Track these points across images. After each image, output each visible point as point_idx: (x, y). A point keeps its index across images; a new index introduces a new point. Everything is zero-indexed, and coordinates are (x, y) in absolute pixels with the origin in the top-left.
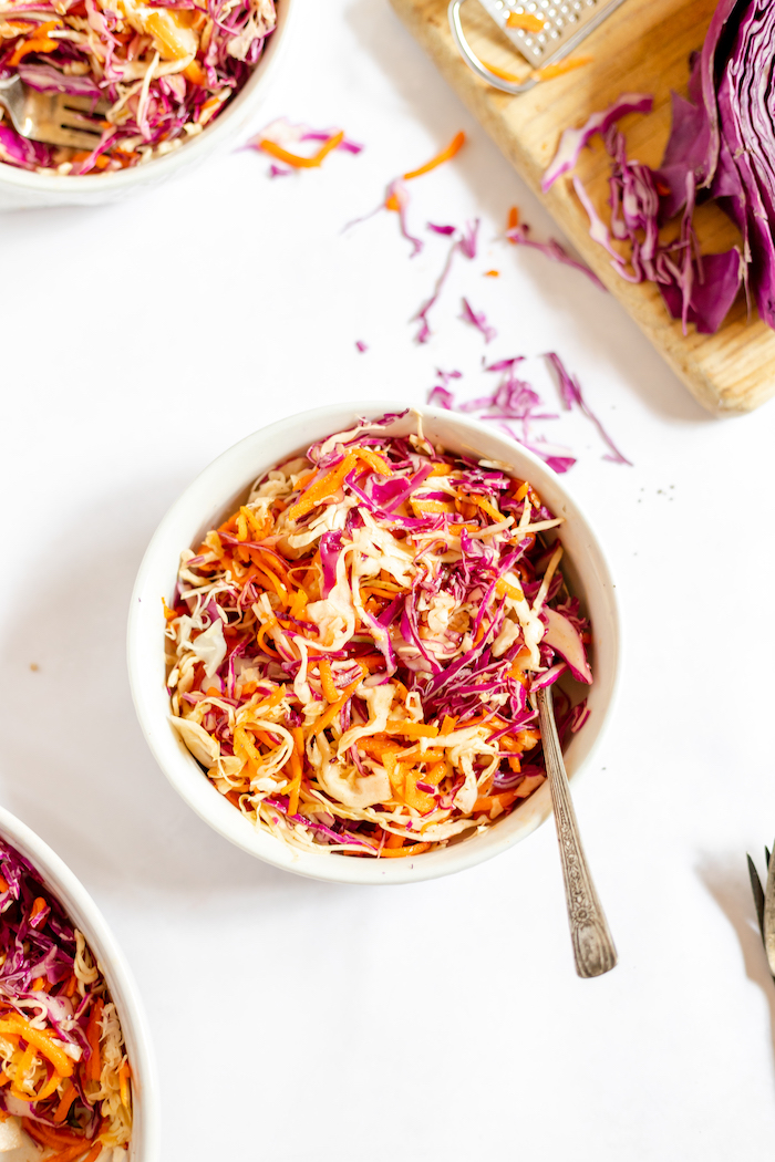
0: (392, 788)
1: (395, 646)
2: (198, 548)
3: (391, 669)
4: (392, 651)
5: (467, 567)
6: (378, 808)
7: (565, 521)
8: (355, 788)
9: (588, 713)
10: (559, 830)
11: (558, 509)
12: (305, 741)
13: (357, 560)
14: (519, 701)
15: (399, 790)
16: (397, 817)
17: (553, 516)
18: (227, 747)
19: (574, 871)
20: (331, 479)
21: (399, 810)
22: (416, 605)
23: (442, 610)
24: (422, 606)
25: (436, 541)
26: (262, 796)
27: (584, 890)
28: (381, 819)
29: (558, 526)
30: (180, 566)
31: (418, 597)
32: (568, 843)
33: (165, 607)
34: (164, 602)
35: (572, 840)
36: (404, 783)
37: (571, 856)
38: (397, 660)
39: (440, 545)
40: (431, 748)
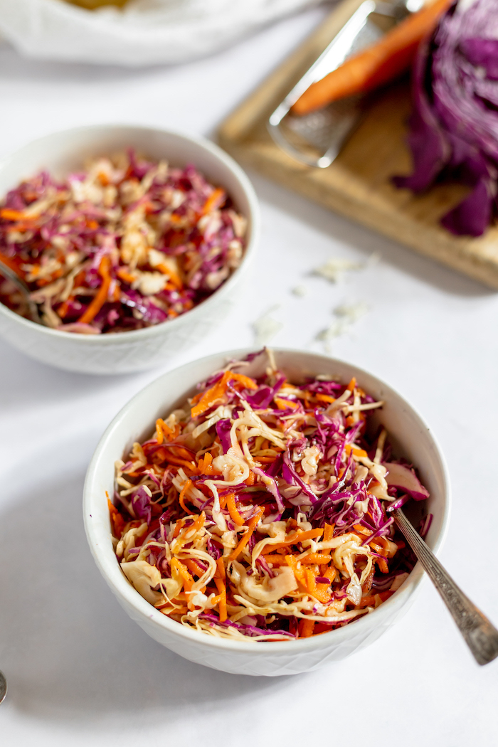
0: (298, 582)
1: (281, 491)
2: (127, 458)
3: (281, 508)
4: (280, 495)
5: (324, 433)
6: (289, 600)
7: (385, 403)
8: (269, 588)
9: (432, 516)
10: (434, 581)
11: (378, 393)
12: (226, 569)
13: (244, 430)
14: (378, 509)
15: (303, 581)
16: (305, 604)
17: (375, 401)
18: (166, 573)
19: (455, 600)
20: (218, 387)
21: (305, 599)
22: (291, 458)
23: (311, 457)
24: (296, 458)
25: (298, 421)
26: (197, 612)
27: (466, 607)
28: (294, 610)
29: (380, 408)
30: (116, 475)
31: (292, 453)
32: (444, 585)
33: (109, 500)
34: (107, 495)
35: (447, 582)
36: (305, 576)
37: (449, 591)
38: (285, 501)
39: (301, 423)
40: (320, 552)
